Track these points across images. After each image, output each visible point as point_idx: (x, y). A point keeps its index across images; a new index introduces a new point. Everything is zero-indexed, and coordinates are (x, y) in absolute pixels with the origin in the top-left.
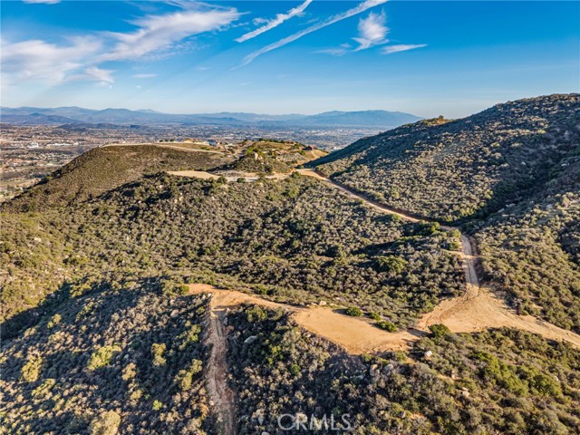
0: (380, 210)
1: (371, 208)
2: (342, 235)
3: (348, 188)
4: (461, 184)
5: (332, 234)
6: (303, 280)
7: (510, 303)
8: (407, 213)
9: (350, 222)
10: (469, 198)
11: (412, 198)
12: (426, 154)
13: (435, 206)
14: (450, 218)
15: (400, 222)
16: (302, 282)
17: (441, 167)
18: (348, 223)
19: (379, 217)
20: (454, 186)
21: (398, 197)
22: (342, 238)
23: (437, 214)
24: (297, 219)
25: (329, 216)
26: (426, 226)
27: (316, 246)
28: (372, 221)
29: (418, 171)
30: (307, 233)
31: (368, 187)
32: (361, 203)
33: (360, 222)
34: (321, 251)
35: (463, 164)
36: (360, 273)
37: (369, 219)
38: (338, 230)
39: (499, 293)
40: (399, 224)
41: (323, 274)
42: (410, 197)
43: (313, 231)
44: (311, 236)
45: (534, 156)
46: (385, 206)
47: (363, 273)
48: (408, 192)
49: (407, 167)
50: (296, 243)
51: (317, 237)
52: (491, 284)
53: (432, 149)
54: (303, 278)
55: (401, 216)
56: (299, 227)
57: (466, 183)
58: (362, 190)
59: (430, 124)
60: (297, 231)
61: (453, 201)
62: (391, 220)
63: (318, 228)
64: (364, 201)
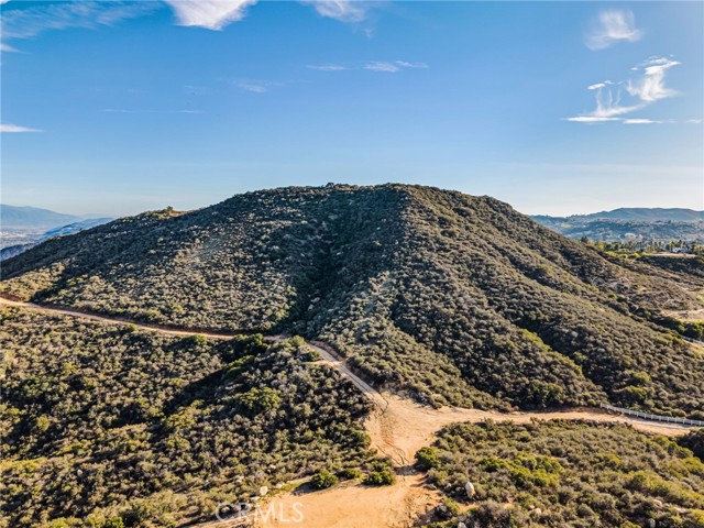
0: (170, 334)
1: (153, 334)
2: (130, 384)
3: (88, 310)
4: (253, 283)
5: (110, 387)
6: (136, 476)
7: (419, 400)
8: (209, 330)
9: (131, 361)
10: (275, 299)
11: (205, 310)
12: (185, 253)
13: (241, 314)
14: (268, 325)
15: (209, 344)
16: (136, 479)
17: (218, 266)
18: (128, 364)
19: (174, 344)
20: (248, 288)
21: (184, 313)
22: (133, 388)
23: (250, 325)
24: (18, 379)
25: (84, 361)
26: (249, 341)
27: (92, 414)
28: (167, 352)
29: (189, 275)
30: (56, 398)
31: (128, 305)
32: (131, 330)
33: (147, 357)
34: (109, 419)
35: (242, 261)
36: (227, 429)
37: (159, 350)
38: (117, 378)
39: (401, 392)
40: (208, 348)
41: (166, 453)
42: (201, 309)
43: (68, 391)
44: (70, 401)
45: (307, 248)
46: (171, 327)
47: (231, 427)
48: (193, 303)
49: (168, 272)
50: (44, 422)
51: (82, 399)
52: (387, 385)
53: (189, 247)
54: (132, 473)
55: (205, 336)
56: (32, 392)
57: (259, 282)
58: (120, 310)
59: (161, 216)
60: (29, 401)
61: (257, 305)
62: (196, 343)
63: (76, 384)
64: (135, 326)
